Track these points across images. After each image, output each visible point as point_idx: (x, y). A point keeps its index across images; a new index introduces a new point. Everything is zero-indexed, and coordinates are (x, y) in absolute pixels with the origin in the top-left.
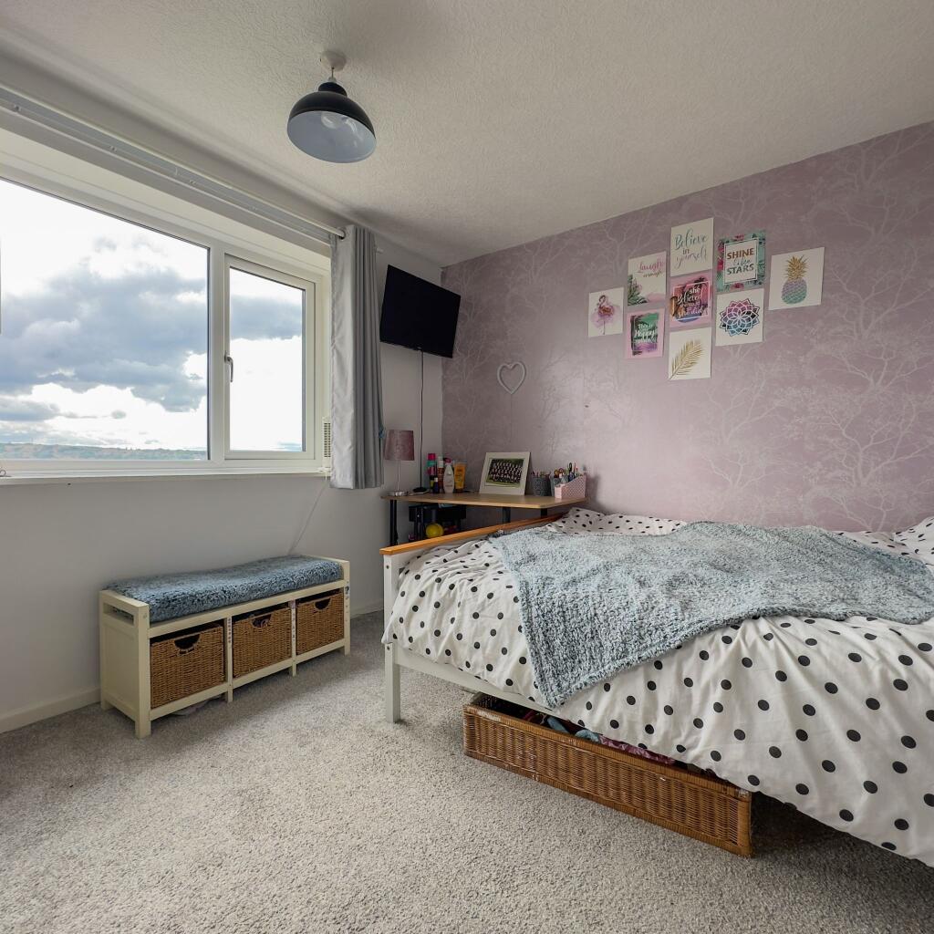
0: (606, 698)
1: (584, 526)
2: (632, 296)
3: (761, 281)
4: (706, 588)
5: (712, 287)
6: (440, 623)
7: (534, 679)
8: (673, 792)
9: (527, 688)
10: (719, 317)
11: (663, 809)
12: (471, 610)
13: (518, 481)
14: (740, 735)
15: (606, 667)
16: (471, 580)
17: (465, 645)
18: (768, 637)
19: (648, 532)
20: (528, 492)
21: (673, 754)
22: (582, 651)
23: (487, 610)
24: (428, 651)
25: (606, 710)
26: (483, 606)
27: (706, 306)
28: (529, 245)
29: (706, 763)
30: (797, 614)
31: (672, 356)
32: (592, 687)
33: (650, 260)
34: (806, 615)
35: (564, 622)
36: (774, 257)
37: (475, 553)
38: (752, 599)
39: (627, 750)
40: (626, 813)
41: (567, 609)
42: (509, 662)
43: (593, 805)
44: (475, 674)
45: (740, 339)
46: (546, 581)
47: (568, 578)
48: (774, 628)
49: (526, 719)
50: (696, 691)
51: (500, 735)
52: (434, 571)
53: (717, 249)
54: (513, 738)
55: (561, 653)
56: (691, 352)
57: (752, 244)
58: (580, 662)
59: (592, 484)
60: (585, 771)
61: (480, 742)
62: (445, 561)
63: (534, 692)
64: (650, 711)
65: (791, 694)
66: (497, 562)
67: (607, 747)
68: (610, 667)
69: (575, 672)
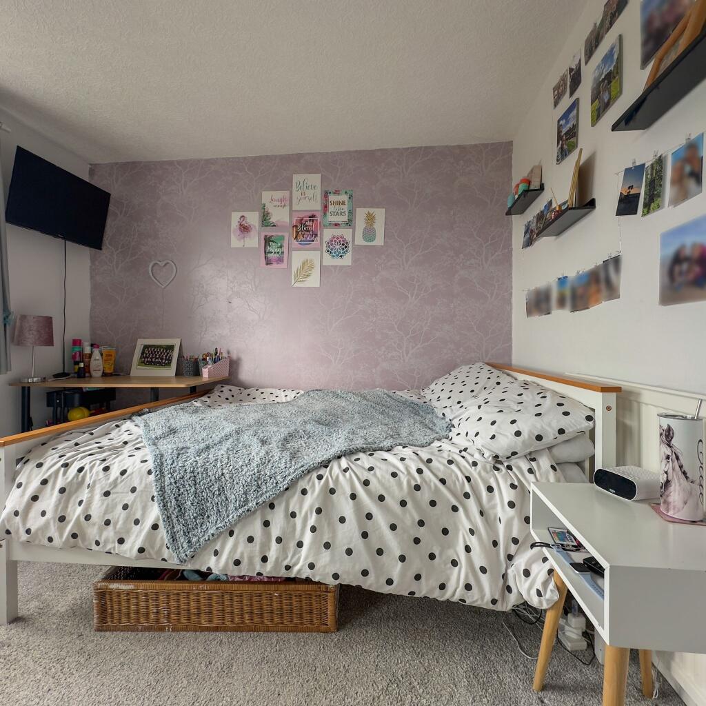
0: (231, 541)
1: (227, 399)
2: (265, 219)
3: (350, 223)
4: (311, 440)
5: (320, 223)
6: (66, 507)
7: (166, 541)
8: (284, 602)
9: (159, 551)
10: (325, 245)
11: (276, 619)
12: (102, 490)
13: (169, 364)
14: (327, 546)
15: (231, 517)
16: (104, 460)
17: (94, 524)
18: (345, 470)
19: (277, 400)
20: (179, 373)
21: (283, 573)
22: (211, 508)
23: (119, 486)
24: (50, 540)
25: (230, 552)
26: (115, 484)
27: (316, 235)
28: (179, 163)
29: (306, 573)
30: (363, 450)
31: (294, 269)
32: (219, 536)
33: (278, 195)
34: (370, 451)
35: (195, 485)
36: (357, 209)
37: (113, 434)
38: (339, 442)
39: (250, 581)
40: (249, 631)
41: (198, 473)
42: (141, 531)
43: (221, 636)
44: (107, 550)
45: (338, 262)
46: (180, 452)
47: (202, 445)
48: (350, 463)
49: (163, 579)
50: (298, 520)
51: (133, 601)
52: (60, 457)
53: (323, 197)
54: (147, 600)
55: (191, 512)
56: (306, 267)
57: (344, 198)
58: (208, 517)
59: (234, 365)
60: (214, 608)
61: (112, 613)
62: (77, 444)
63: (166, 553)
64: (265, 545)
65: (358, 508)
66: (137, 439)
67: (233, 582)
68: (233, 516)
69: (204, 527)
